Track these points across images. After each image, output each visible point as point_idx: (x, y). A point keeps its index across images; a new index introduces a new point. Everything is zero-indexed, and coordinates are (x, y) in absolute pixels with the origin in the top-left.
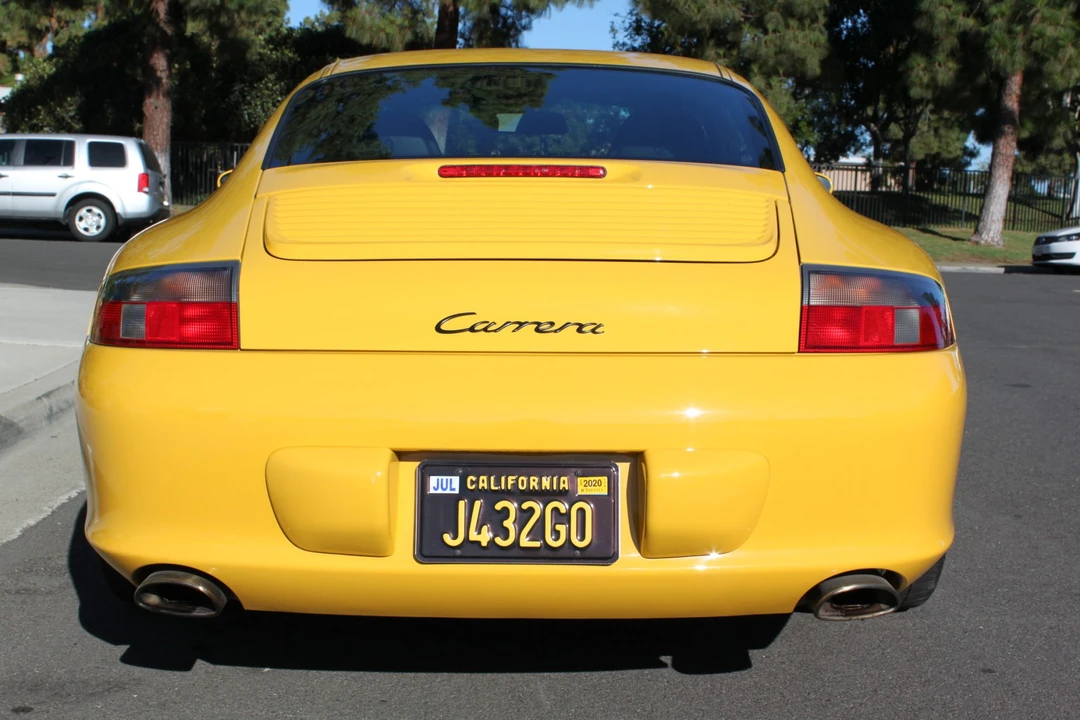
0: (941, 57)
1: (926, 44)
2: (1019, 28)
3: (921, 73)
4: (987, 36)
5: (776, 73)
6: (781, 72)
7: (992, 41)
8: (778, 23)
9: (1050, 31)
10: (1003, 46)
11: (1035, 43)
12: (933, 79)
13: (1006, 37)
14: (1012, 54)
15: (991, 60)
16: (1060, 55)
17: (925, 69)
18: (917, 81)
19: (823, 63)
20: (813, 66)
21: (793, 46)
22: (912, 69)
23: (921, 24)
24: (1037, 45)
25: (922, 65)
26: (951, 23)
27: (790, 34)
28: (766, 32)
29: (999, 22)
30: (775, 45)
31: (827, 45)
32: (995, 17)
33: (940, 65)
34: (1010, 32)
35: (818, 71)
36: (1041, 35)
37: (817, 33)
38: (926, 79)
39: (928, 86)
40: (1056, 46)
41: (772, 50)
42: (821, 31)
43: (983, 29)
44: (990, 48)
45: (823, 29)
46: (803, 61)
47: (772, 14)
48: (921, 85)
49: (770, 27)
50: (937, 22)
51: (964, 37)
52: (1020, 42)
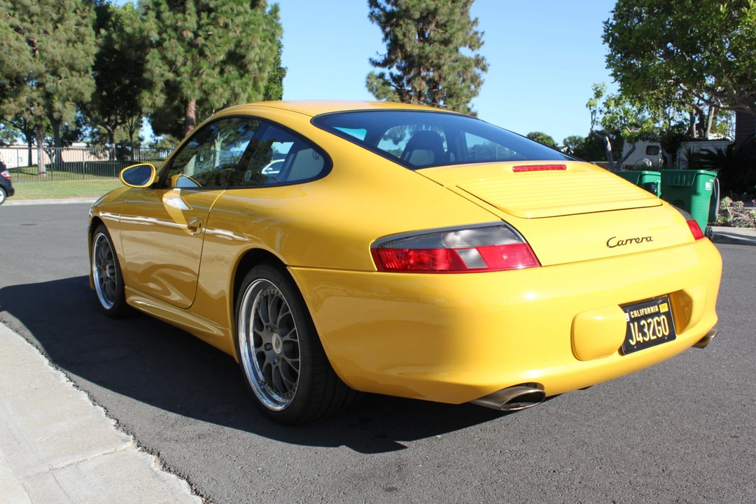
0: (157, 92)
1: (150, 85)
2: (196, 79)
3: (148, 100)
4: (180, 83)
5: (68, 100)
6: (71, 99)
7: (183, 85)
8: (66, 74)
9: (211, 80)
10: (189, 87)
11: (204, 86)
12: (154, 103)
13: (189, 82)
14: (193, 91)
15: (183, 94)
16: (216, 91)
17: (149, 98)
18: (145, 104)
19: (93, 95)
20: (88, 97)
21: (76, 86)
22: (143, 98)
23: (146, 75)
24: (205, 87)
25: (148, 96)
26: (162, 75)
27: (75, 79)
28: (61, 78)
29: (185, 75)
30: (66, 85)
31: (95, 86)
32: (184, 73)
33: (157, 96)
34: (191, 80)
35: (90, 99)
36: (207, 82)
37: (89, 80)
38: (150, 103)
39: (151, 107)
40: (214, 87)
41: (65, 88)
42: (90, 78)
43: (178, 79)
44: (182, 88)
45: (92, 77)
46: (82, 94)
47: (64, 68)
48: (148, 106)
49: (63, 75)
50: (155, 75)
51: (167, 83)
52: (197, 86)
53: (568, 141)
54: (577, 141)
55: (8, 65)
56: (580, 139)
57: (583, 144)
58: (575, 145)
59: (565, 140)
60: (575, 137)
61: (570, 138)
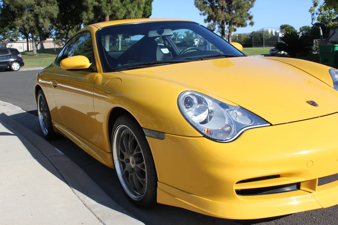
0: (90, 12)
1: (86, 9)
2: (109, 4)
3: (85, 16)
4: (101, 7)
5: (46, 18)
6: (47, 17)
7: (103, 8)
8: (44, 5)
9: (116, 5)
10: (106, 9)
11: (113, 8)
12: (88, 18)
13: (106, 6)
14: (108, 11)
15: (103, 12)
16: (119, 11)
17: (86, 15)
18: (84, 18)
19: (58, 15)
20: (55, 16)
21: (50, 10)
22: (83, 15)
23: (84, 4)
24: (114, 9)
25: (85, 14)
26: (92, 3)
27: (49, 7)
28: (42, 7)
29: (104, 3)
30: (45, 10)
31: (59, 10)
32: (103, 2)
33: (90, 14)
34: (107, 5)
35: (57, 17)
36: (114, 6)
37: (56, 7)
38: (86, 18)
39: (87, 20)
41: (44, 12)
42: (56, 6)
43: (100, 5)
44: (102, 10)
45: (57, 6)
46: (53, 14)
47: (43, 2)
48: (85, 19)
49: (43, 5)
50: (89, 3)
51: (95, 7)
52: (109, 8)
53: (302, 29)
54: (307, 29)
55: (16, 1)
56: (309, 27)
57: (311, 30)
58: (306, 31)
59: (300, 28)
60: (306, 27)
61: (303, 27)
